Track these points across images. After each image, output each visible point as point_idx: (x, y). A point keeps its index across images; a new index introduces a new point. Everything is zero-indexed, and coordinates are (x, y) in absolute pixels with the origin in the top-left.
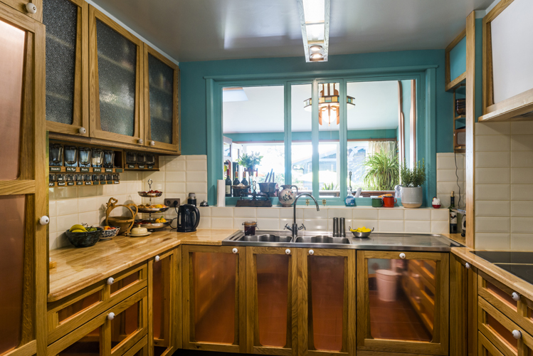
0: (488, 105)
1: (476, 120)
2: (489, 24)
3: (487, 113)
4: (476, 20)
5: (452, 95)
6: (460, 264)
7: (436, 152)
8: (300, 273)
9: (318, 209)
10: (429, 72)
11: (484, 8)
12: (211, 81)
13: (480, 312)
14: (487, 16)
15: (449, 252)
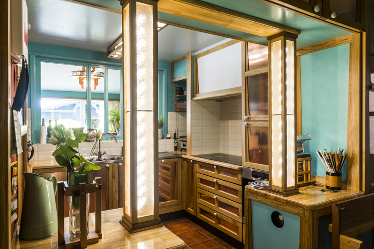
0: (196, 94)
1: (192, 99)
2: (196, 59)
3: (196, 97)
4: (191, 56)
5: (174, 84)
6: (186, 162)
7: (168, 111)
8: (113, 177)
9: (116, 142)
10: (165, 71)
11: (194, 52)
12: (34, 56)
13: (197, 179)
14: (196, 56)
15: (181, 157)
